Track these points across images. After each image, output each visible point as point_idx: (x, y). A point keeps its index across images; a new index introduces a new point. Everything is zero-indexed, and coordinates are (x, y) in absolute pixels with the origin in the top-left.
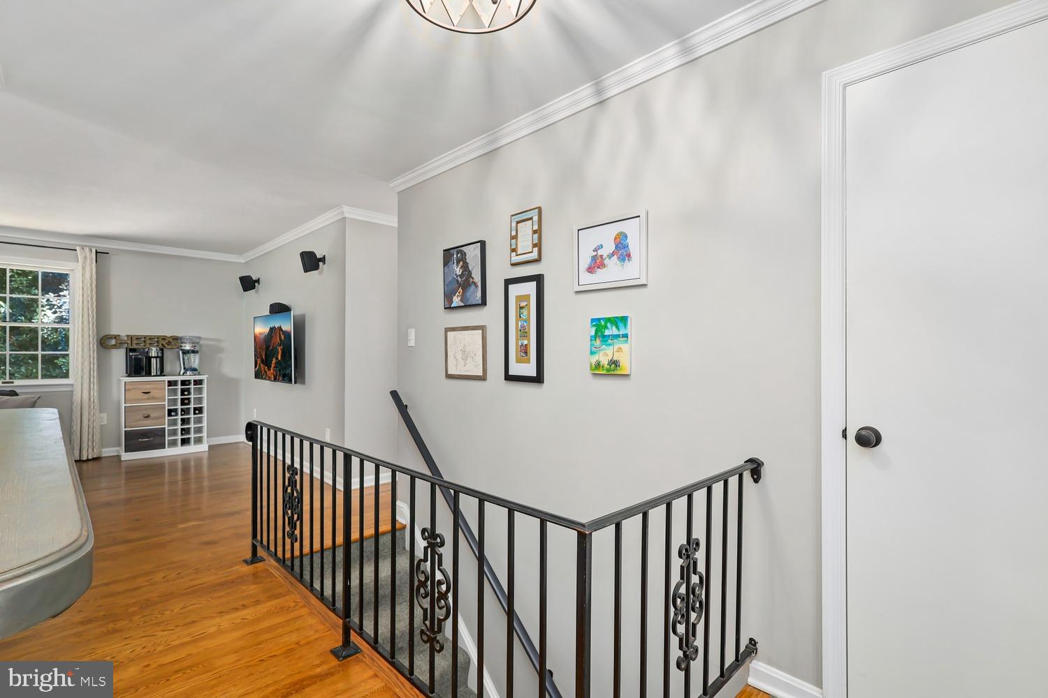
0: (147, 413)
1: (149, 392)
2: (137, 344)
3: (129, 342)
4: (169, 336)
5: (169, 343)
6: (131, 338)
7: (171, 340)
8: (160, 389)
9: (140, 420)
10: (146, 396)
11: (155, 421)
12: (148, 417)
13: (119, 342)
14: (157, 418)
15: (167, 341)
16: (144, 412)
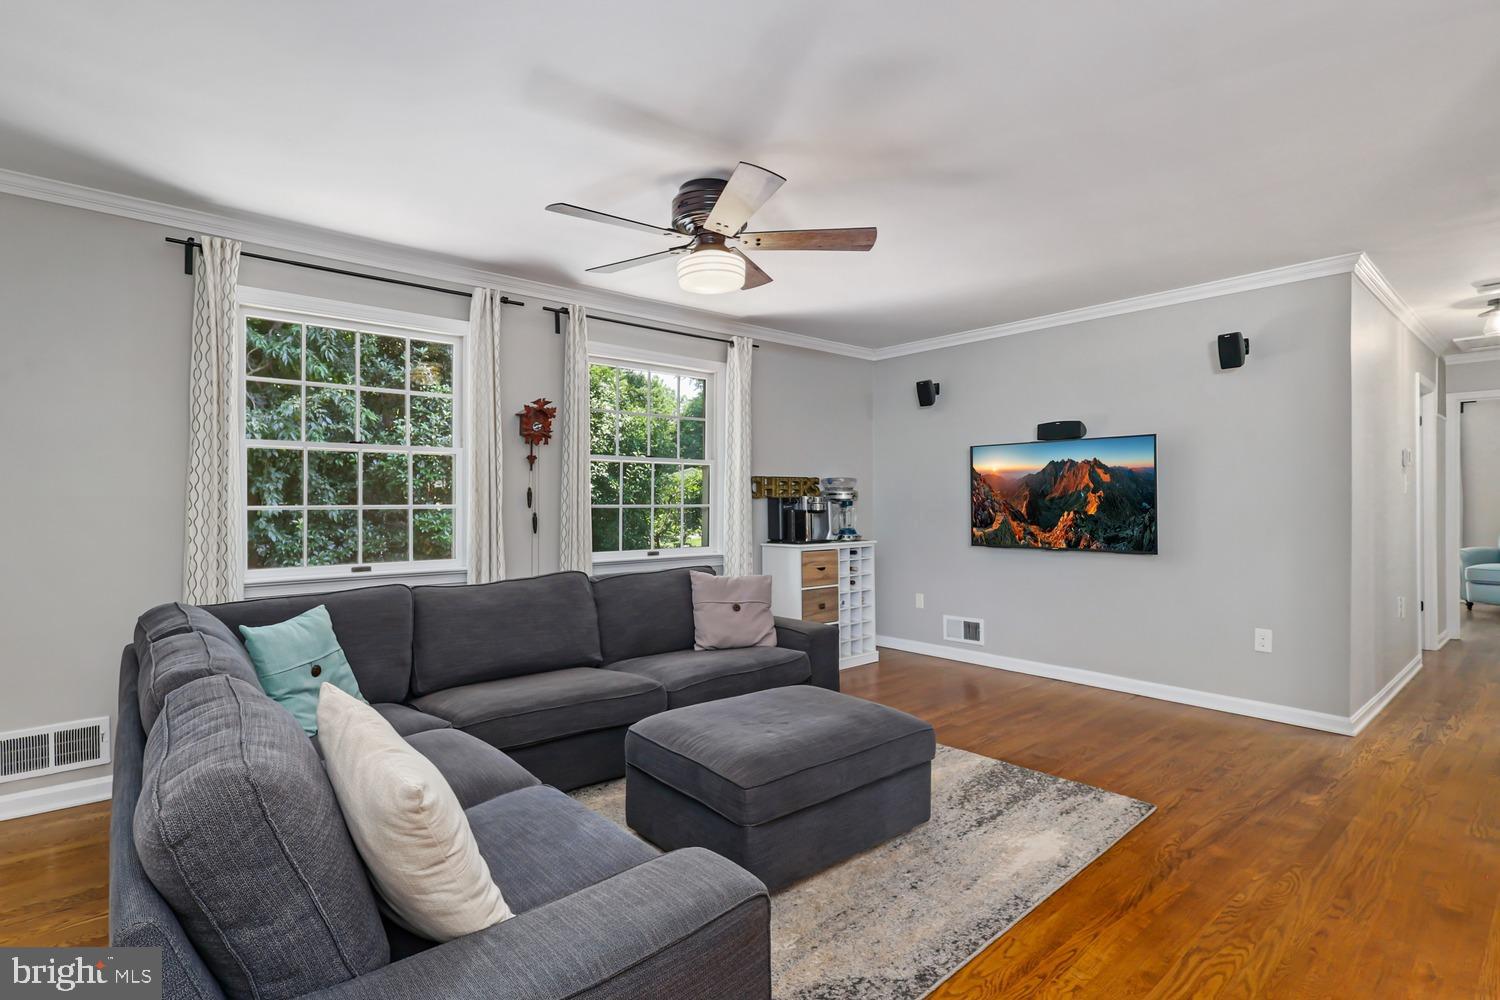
0: (821, 600)
1: (823, 568)
2: (780, 490)
8: (833, 562)
9: (817, 613)
10: (822, 574)
11: (829, 615)
12: (823, 607)
14: (831, 609)
15: (808, 486)
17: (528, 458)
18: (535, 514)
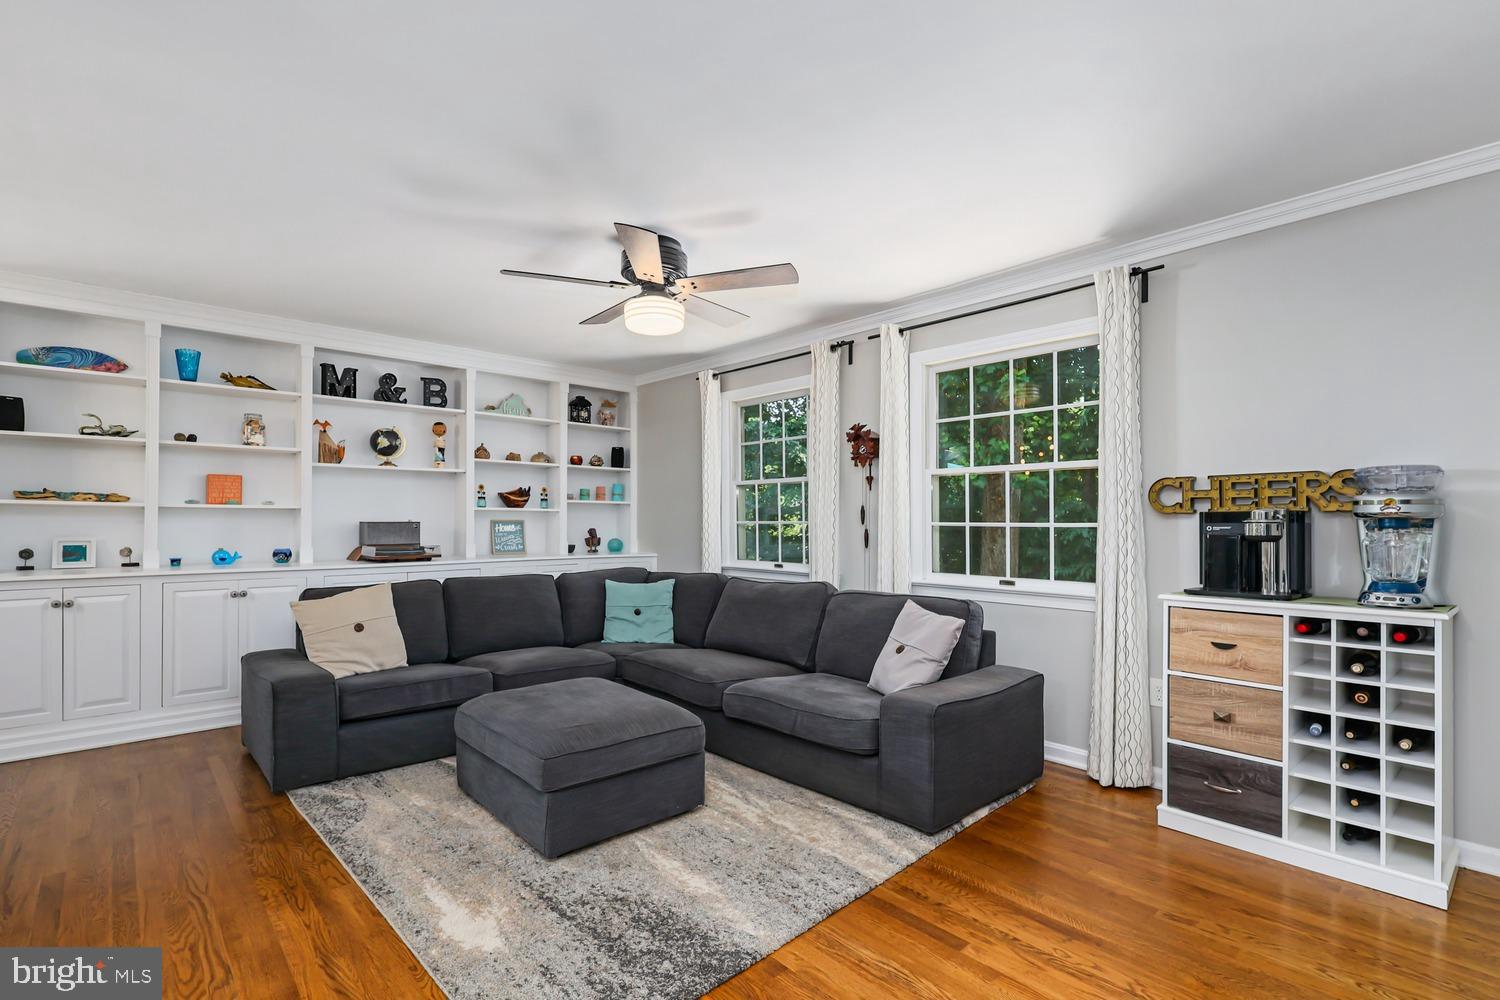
0: (1226, 706)
1: (1232, 647)
2: (1234, 500)
3: (1215, 495)
4: (1331, 470)
5: (1330, 494)
6: (1218, 482)
7: (1337, 483)
8: (1267, 641)
9: (1206, 725)
10: (1224, 656)
11: (1250, 740)
12: (1225, 720)
13: (1191, 495)
14: (1258, 732)
15: (1324, 488)
16: (1216, 703)
17: (867, 478)
18: (866, 531)
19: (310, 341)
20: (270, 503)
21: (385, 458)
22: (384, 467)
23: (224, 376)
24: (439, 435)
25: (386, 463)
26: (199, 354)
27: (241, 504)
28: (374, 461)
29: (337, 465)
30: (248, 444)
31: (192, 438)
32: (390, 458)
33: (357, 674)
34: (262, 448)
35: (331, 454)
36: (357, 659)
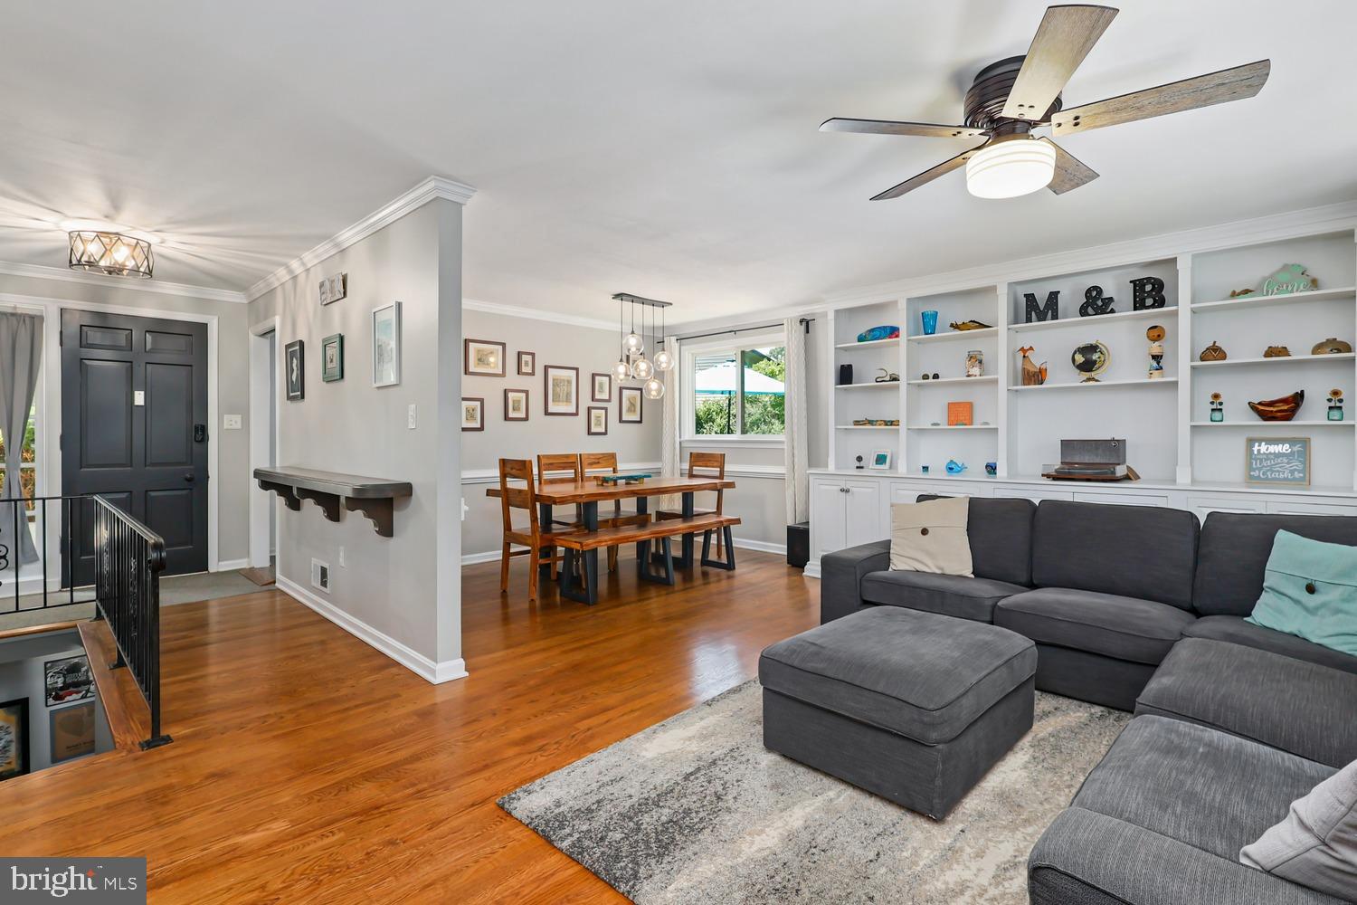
19: (1006, 279)
20: (987, 423)
21: (1088, 375)
22: (1084, 384)
23: (952, 325)
24: (1154, 341)
25: (1089, 380)
26: (937, 313)
27: (971, 424)
28: (1076, 379)
29: (1040, 386)
30: (969, 376)
31: (936, 376)
32: (1092, 374)
33: (918, 571)
34: (978, 378)
35: (1035, 377)
36: (919, 558)
